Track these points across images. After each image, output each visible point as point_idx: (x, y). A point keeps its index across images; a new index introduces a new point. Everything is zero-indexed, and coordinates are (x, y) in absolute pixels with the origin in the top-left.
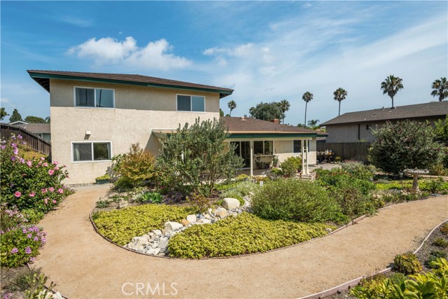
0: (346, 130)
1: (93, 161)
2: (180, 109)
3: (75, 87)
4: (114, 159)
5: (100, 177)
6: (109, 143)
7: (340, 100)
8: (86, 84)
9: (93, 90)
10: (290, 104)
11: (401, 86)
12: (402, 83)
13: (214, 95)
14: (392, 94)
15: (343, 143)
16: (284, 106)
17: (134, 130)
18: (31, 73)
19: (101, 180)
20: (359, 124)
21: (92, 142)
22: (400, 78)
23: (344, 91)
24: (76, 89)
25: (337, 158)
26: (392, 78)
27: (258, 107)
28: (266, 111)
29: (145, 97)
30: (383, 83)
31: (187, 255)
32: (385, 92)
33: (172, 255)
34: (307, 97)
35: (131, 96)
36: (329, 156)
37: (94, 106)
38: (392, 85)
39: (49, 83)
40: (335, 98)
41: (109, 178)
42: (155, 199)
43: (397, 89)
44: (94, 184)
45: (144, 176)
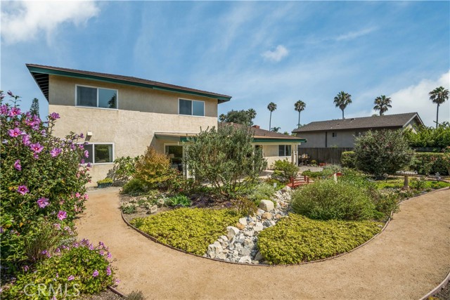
0: (315, 137)
1: (94, 164)
2: (181, 113)
3: (76, 85)
4: (116, 162)
5: (102, 180)
6: (111, 145)
7: (300, 110)
8: (89, 82)
9: (96, 89)
10: (256, 112)
11: (350, 101)
12: (351, 98)
13: (213, 101)
14: (343, 107)
15: (317, 149)
16: (251, 114)
17: (137, 132)
18: (30, 67)
19: (103, 184)
20: (326, 132)
21: (94, 144)
22: (349, 94)
23: (303, 103)
24: (78, 87)
25: (313, 161)
26: (343, 94)
27: (229, 114)
28: (236, 118)
29: (149, 99)
30: (336, 98)
31: (286, 261)
32: (337, 105)
33: (271, 263)
34: (272, 107)
35: (135, 97)
36: (306, 159)
37: (96, 106)
38: (343, 99)
39: (48, 79)
40: (296, 109)
41: (112, 181)
42: (185, 202)
43: (346, 103)
44: (95, 187)
45: (159, 179)
